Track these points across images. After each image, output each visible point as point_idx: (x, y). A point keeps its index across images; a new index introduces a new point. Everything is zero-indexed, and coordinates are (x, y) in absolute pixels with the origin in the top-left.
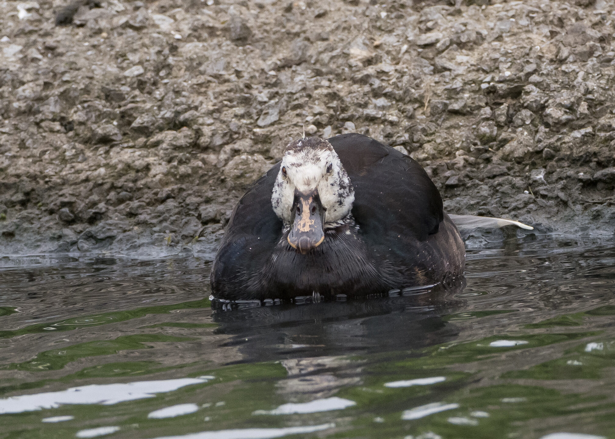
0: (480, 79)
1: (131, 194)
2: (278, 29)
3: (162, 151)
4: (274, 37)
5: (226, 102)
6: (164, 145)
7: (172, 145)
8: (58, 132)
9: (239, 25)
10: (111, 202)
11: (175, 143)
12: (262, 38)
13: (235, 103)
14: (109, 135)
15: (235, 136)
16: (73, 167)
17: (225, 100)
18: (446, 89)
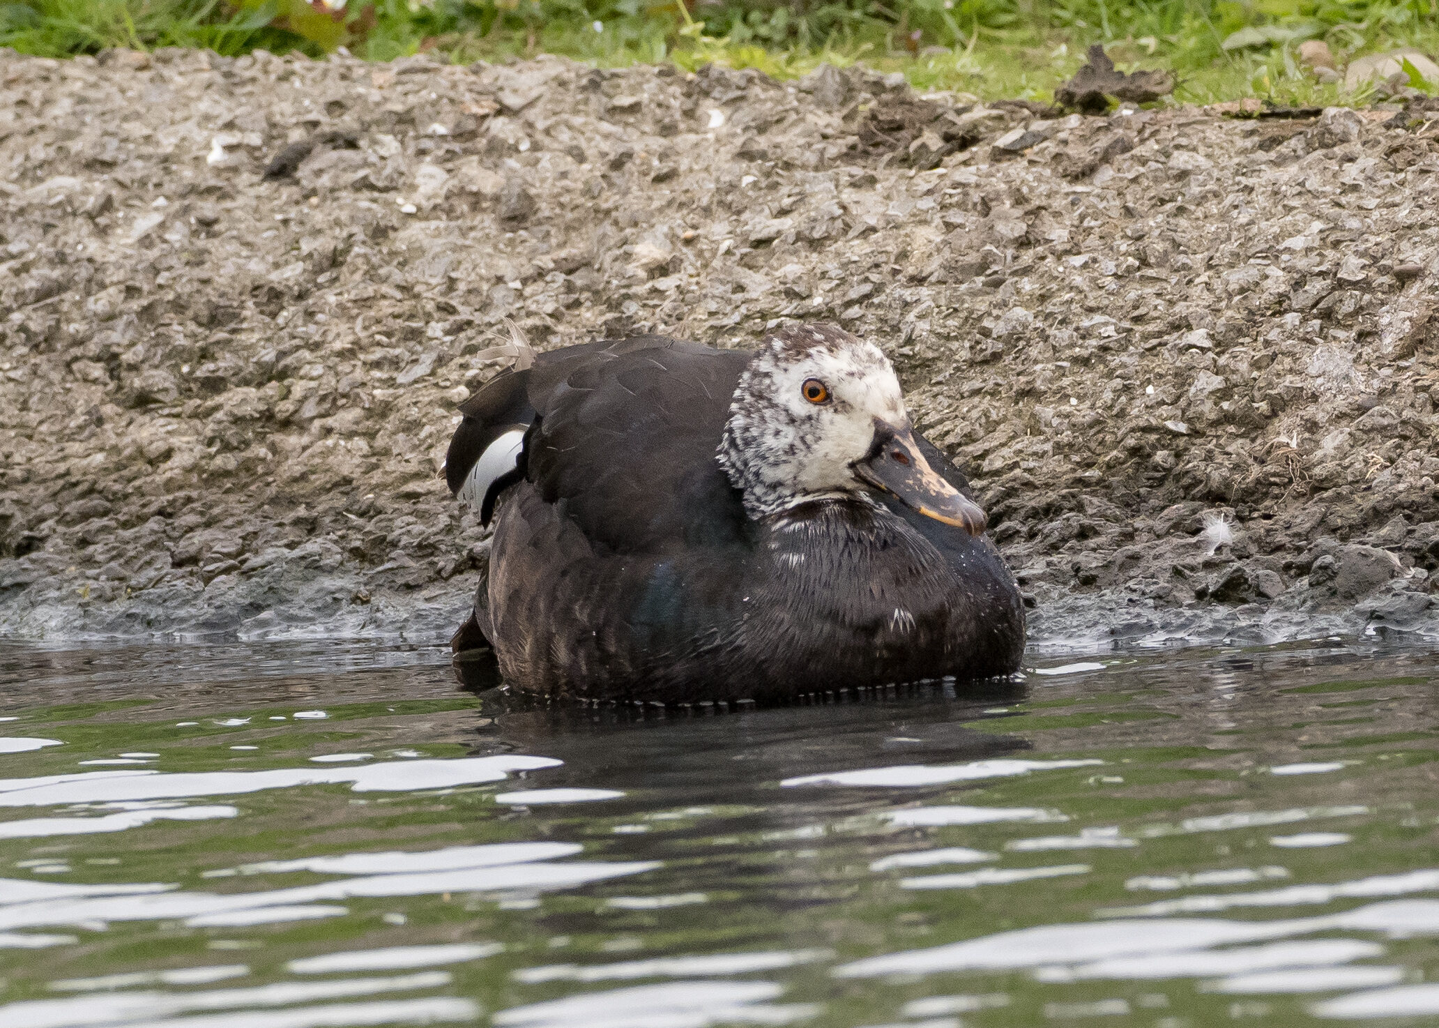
0: (777, 310)
1: (108, 505)
2: (581, 200)
3: (211, 426)
4: (570, 216)
5: (378, 337)
6: (219, 415)
7: (232, 414)
8: (95, 381)
9: (517, 190)
10: (68, 518)
11: (235, 411)
12: (549, 218)
13: (394, 340)
14: (152, 392)
15: (342, 402)
16: (62, 450)
17: (379, 333)
18: (712, 327)
